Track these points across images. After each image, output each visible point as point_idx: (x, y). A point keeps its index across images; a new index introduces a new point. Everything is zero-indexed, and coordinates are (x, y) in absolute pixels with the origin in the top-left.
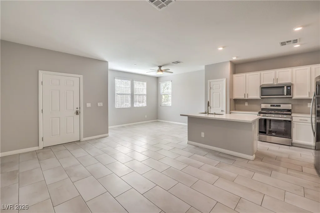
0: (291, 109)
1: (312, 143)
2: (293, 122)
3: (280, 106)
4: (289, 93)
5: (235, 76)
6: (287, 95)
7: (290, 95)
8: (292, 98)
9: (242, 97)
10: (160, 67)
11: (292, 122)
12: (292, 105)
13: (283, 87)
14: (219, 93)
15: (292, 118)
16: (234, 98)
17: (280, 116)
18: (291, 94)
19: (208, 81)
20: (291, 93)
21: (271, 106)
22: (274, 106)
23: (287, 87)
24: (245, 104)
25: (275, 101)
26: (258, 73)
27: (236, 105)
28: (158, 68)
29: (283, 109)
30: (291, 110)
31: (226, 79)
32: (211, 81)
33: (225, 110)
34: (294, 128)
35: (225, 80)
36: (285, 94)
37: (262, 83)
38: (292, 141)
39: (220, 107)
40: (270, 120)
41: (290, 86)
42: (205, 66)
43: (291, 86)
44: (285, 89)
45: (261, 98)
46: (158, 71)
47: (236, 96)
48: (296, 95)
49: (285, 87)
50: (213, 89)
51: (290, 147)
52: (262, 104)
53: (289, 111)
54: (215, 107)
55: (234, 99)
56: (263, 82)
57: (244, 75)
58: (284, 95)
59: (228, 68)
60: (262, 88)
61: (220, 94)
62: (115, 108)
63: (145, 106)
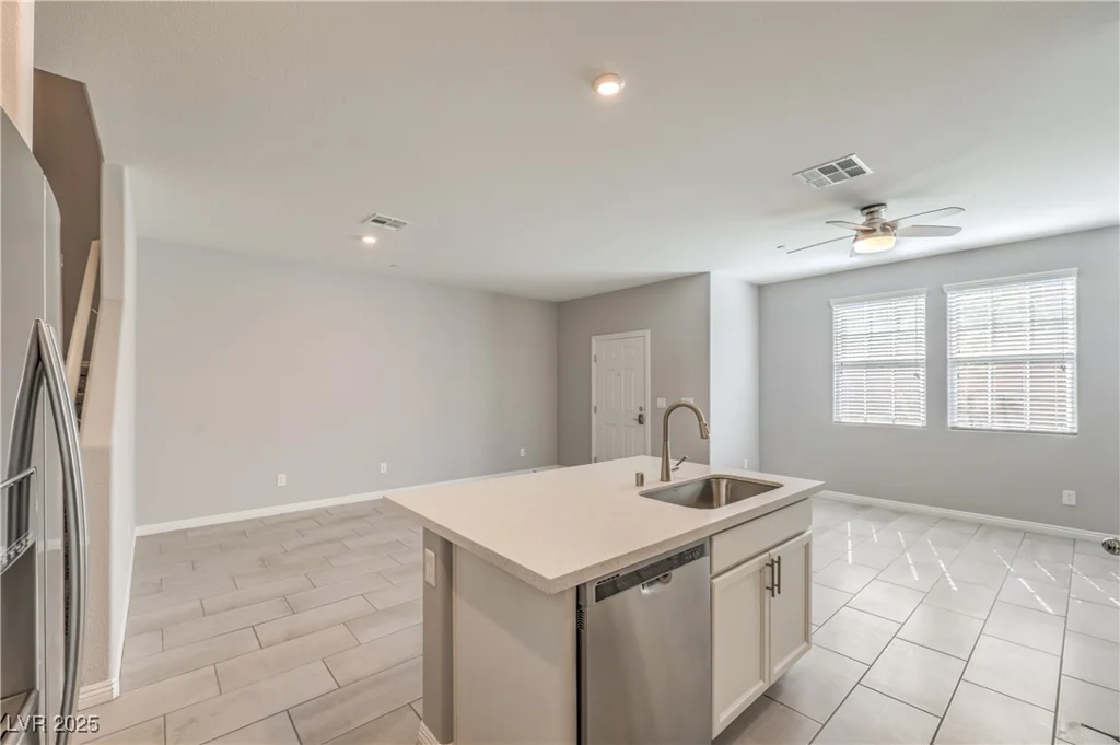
62: (835, 420)
63: (1068, 430)
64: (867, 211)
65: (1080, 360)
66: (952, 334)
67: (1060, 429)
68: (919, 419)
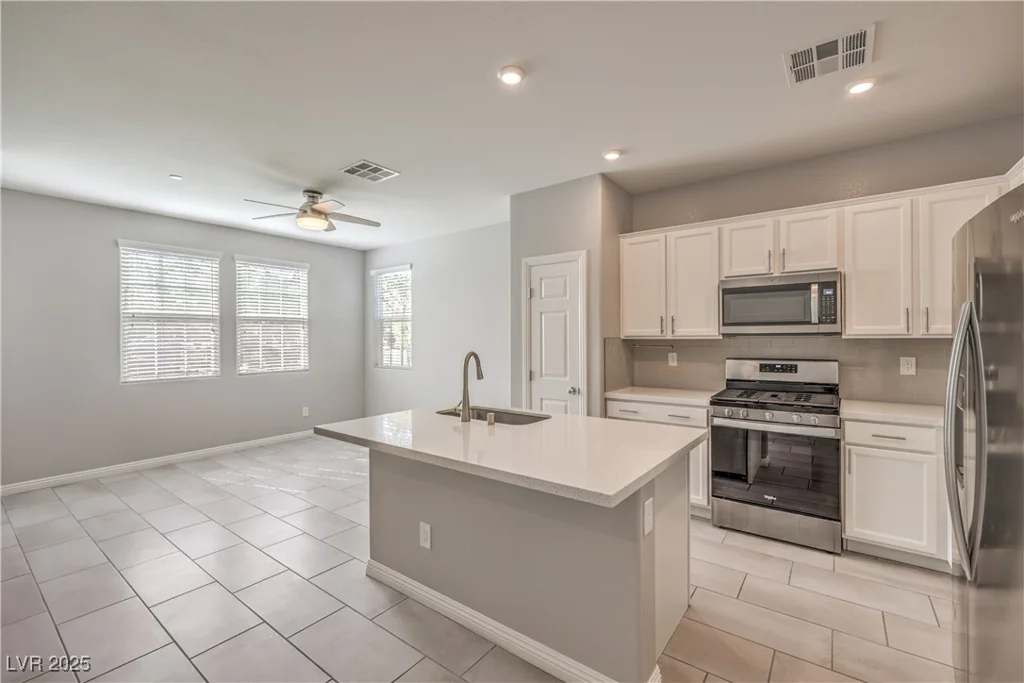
0: (837, 382)
1: (924, 543)
2: (848, 447)
3: (793, 369)
4: (831, 312)
5: (627, 241)
6: (820, 322)
7: (834, 322)
8: (840, 334)
9: (650, 331)
10: (313, 194)
11: (842, 443)
12: (840, 366)
13: (807, 287)
14: (563, 314)
15: (839, 427)
16: (623, 337)
17: (795, 417)
18: (839, 319)
19: (525, 260)
20: (835, 315)
21: (763, 368)
22: (772, 368)
23: (823, 286)
24: (667, 359)
25: (778, 349)
26: (710, 228)
27: (636, 364)
28: (302, 200)
29: (805, 384)
30: (837, 385)
31: (589, 254)
32: (531, 260)
33: (583, 388)
34: (850, 473)
35: (582, 256)
36: (815, 319)
37: (726, 272)
38: (842, 530)
39: (566, 375)
40: (764, 436)
41: (832, 285)
42: (512, 197)
43: (835, 283)
44: (813, 295)
45: (723, 335)
46: (304, 212)
47: (632, 329)
48: (857, 324)
49: (815, 287)
50: (541, 298)
51: (837, 558)
52: (727, 361)
53: (831, 389)
54: (546, 375)
55: (624, 340)
56: (731, 267)
57: (657, 235)
58: (809, 323)
59: (595, 206)
60: (726, 292)
61: (565, 317)
62: (122, 380)
63: (302, 368)
64: (311, 194)
65: (310, 323)
66: (241, 299)
67: (297, 368)
68: (212, 370)
